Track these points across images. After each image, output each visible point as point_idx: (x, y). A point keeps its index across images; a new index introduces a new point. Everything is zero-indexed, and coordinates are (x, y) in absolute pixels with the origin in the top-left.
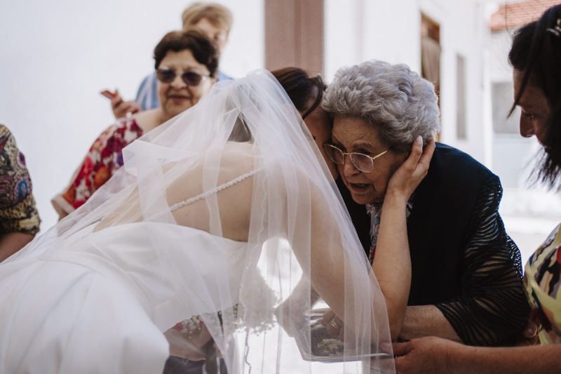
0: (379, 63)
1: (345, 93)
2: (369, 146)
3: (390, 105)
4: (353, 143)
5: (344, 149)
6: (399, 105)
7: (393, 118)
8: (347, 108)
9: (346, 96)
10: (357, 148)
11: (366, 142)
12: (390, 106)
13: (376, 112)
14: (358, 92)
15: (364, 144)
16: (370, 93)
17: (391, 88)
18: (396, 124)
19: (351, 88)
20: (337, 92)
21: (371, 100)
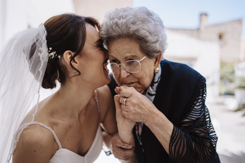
1: (116, 22)
3: (146, 26)
4: (125, 56)
6: (150, 27)
7: (148, 34)
8: (119, 30)
9: (117, 24)
10: (127, 59)
11: (133, 54)
13: (137, 30)
14: (124, 20)
15: (132, 56)
16: (132, 20)
17: (142, 16)
18: (150, 38)
19: (120, 19)
20: (110, 23)
21: (133, 23)
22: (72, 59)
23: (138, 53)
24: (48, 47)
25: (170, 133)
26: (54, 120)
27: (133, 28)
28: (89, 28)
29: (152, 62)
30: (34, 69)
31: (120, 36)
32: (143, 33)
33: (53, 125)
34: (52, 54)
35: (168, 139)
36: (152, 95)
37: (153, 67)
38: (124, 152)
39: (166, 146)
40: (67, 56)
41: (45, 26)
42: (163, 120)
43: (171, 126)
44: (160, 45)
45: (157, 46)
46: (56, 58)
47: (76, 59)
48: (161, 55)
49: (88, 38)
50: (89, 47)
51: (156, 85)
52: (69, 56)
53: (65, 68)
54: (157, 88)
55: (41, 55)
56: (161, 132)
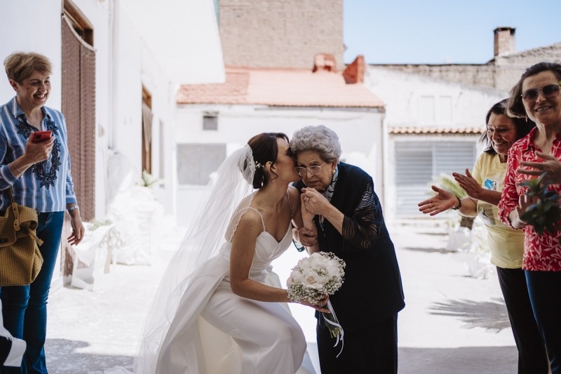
0: (310, 127)
2: (317, 162)
4: (309, 162)
5: (305, 167)
6: (326, 141)
7: (325, 147)
9: (303, 141)
10: (311, 164)
12: (323, 143)
13: (317, 146)
14: (308, 139)
15: (315, 162)
16: (313, 138)
17: (320, 134)
18: (327, 150)
19: (304, 138)
20: (298, 140)
21: (314, 141)
22: (272, 166)
23: (319, 160)
24: (255, 161)
25: (342, 221)
26: (261, 208)
27: (314, 144)
28: (280, 141)
29: (329, 166)
30: (247, 177)
31: (306, 150)
32: (321, 146)
33: (260, 211)
34: (258, 165)
35: (341, 225)
36: (331, 192)
37: (331, 170)
38: (308, 238)
39: (340, 230)
40: (268, 165)
41: (251, 146)
42: (336, 212)
43: (342, 215)
44: (334, 153)
45: (332, 155)
46: (261, 167)
47: (274, 166)
48: (336, 161)
49: (280, 149)
50: (282, 156)
51: (334, 183)
52: (270, 165)
53: (267, 173)
54: (335, 186)
55: (251, 167)
56: (335, 221)
